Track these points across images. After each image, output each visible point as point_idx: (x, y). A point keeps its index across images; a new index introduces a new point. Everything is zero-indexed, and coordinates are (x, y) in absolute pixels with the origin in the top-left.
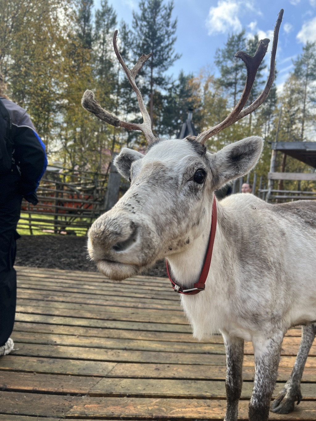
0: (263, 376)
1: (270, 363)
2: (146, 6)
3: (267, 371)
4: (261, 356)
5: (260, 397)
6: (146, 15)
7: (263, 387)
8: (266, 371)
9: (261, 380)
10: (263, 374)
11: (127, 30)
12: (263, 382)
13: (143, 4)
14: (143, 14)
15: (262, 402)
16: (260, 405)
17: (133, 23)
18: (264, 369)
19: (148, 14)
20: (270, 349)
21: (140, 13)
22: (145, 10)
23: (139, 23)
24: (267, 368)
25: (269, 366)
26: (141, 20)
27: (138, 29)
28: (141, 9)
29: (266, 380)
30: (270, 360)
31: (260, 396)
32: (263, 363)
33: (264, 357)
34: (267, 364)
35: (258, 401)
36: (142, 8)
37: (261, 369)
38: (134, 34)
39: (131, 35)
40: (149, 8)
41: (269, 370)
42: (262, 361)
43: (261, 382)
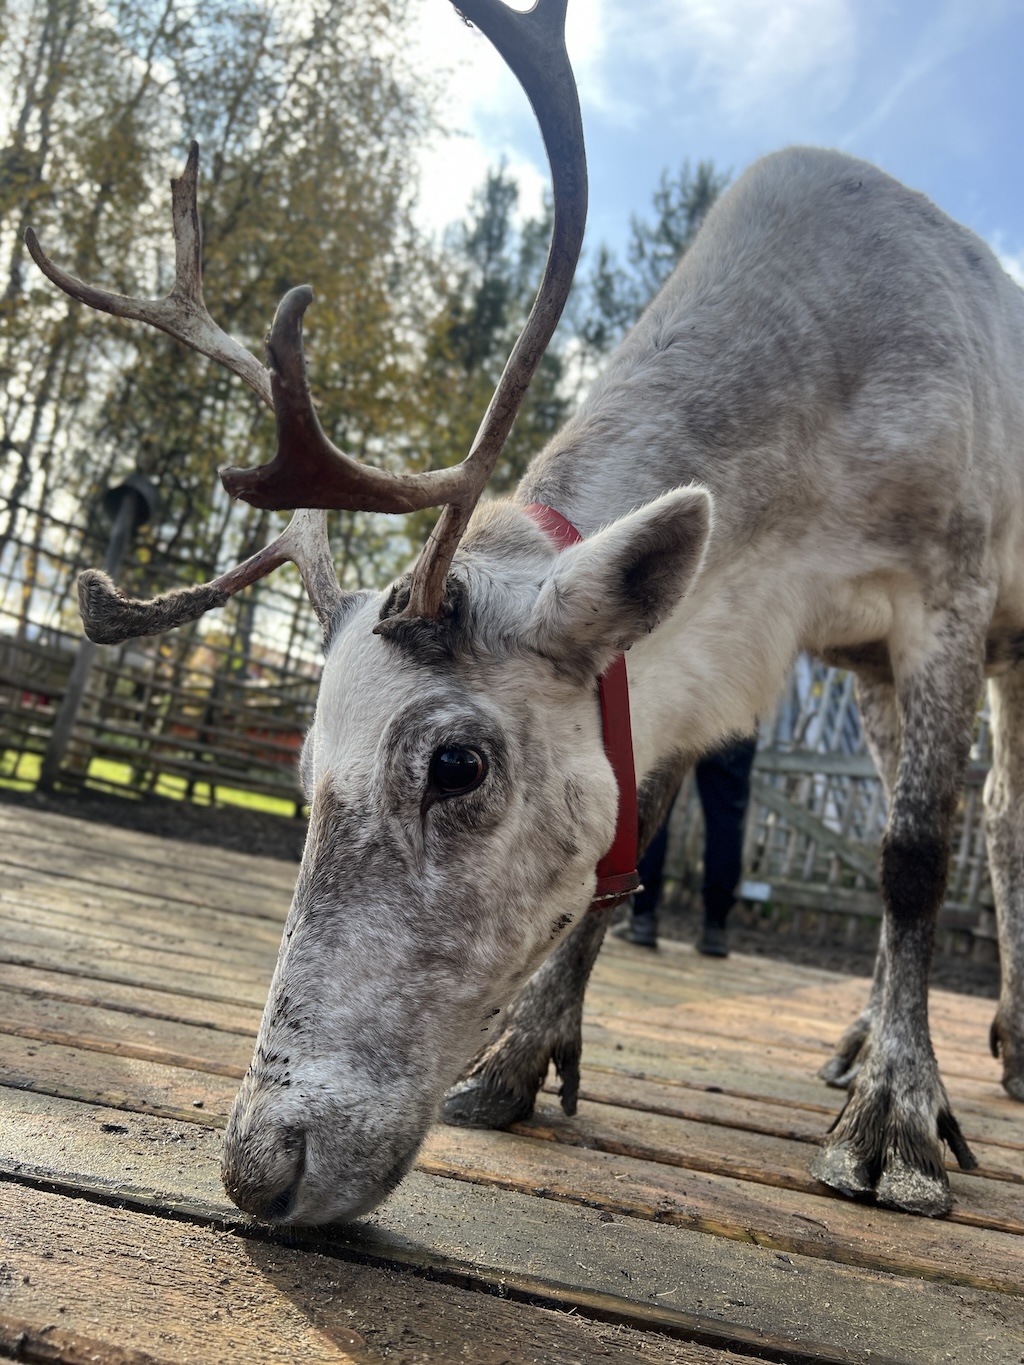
0: (931, 734)
1: (952, 689)
2: (675, 201)
3: (946, 715)
4: (923, 669)
5: (923, 808)
6: (673, 226)
7: (933, 773)
8: (942, 718)
9: (926, 750)
10: (931, 726)
11: (610, 269)
12: (932, 757)
13: (666, 196)
14: (664, 226)
15: (929, 821)
16: (922, 835)
17: (631, 247)
18: (933, 711)
19: (678, 225)
20: (947, 639)
21: (654, 222)
22: (669, 214)
23: (649, 248)
24: (945, 704)
25: (950, 698)
26: (657, 240)
27: (645, 264)
28: (658, 211)
29: (942, 751)
30: (951, 676)
31: (921, 802)
32: (931, 689)
33: (930, 668)
34: (944, 692)
35: (917, 820)
36: (662, 207)
37: (924, 712)
38: (632, 280)
39: (622, 282)
40: (683, 206)
41: (951, 715)
42: (928, 682)
43: (924, 757)
